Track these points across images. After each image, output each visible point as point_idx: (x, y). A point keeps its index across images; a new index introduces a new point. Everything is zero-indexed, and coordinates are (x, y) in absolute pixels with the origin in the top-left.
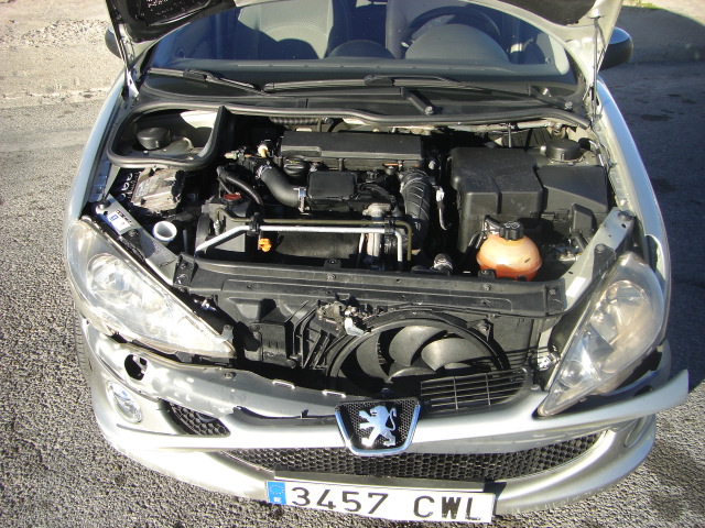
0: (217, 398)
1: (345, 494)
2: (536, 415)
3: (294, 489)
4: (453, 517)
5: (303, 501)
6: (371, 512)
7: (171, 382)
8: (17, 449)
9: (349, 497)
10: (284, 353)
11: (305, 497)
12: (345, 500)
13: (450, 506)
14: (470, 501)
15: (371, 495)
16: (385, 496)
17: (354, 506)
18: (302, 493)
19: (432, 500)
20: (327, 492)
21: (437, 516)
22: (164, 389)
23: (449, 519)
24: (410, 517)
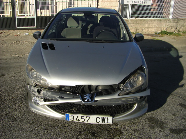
0: (56, 95)
1: (82, 117)
2: (119, 95)
3: (71, 116)
4: (104, 123)
5: (73, 119)
6: (87, 122)
7: (47, 93)
8: (10, 117)
9: (83, 118)
10: (70, 88)
11: (73, 118)
12: (82, 119)
13: (103, 120)
14: (107, 118)
15: (87, 117)
16: (90, 117)
17: (83, 120)
18: (72, 117)
19: (99, 118)
20: (78, 116)
21: (101, 123)
22: (45, 95)
23: (103, 123)
24: (95, 123)
